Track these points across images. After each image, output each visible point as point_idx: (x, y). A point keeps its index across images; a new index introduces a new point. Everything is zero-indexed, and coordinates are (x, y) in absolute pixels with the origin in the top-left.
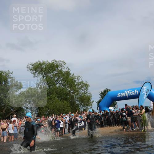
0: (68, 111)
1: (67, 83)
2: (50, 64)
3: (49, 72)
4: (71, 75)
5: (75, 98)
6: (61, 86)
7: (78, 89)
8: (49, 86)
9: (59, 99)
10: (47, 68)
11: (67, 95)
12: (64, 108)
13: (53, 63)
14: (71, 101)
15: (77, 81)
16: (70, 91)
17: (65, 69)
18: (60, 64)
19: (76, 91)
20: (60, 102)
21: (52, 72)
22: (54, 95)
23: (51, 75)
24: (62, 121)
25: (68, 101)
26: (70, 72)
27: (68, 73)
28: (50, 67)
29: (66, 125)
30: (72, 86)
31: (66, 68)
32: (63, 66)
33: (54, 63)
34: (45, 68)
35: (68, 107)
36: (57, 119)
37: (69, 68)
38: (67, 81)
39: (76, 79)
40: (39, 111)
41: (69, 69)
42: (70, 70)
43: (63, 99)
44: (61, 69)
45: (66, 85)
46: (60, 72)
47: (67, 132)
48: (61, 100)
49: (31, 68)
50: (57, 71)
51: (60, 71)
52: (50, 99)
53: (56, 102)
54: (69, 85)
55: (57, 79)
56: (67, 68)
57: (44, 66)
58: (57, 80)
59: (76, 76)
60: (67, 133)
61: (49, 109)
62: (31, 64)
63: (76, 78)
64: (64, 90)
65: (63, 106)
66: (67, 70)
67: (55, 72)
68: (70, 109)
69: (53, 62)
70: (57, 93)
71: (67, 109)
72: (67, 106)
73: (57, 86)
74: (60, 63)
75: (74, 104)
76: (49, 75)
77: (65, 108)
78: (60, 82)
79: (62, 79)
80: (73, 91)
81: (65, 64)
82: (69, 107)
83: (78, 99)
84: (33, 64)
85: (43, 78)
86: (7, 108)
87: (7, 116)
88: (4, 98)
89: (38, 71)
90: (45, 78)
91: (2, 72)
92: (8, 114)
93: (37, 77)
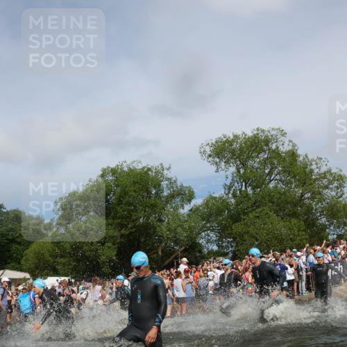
0: (301, 240)
1: (294, 177)
2: (249, 138)
3: (249, 157)
4: (301, 158)
5: (316, 210)
6: (280, 185)
7: (321, 190)
8: (253, 188)
9: (278, 216)
10: (245, 149)
11: (295, 205)
12: (291, 236)
13: (255, 136)
14: (307, 219)
15: (316, 171)
16: (302, 196)
17: (286, 145)
18: (272, 136)
19: (317, 195)
20: (282, 223)
21: (257, 157)
22: (267, 207)
23: (255, 163)
24: (291, 266)
25: (300, 219)
26: (299, 152)
27: (293, 155)
28: (252, 146)
29: (301, 273)
30: (305, 183)
31: (287, 143)
32: (280, 139)
33: (258, 134)
34: (240, 150)
35: (301, 233)
36: (279, 262)
37: (294, 141)
38: (293, 173)
39: (314, 167)
40: (236, 246)
41: (296, 145)
42: (296, 148)
43: (289, 215)
44: (277, 147)
45: (291, 183)
46: (274, 155)
47: (304, 289)
48: (282, 218)
49: (209, 153)
50: (267, 152)
51: (274, 151)
52: (258, 217)
53: (272, 224)
54: (299, 180)
55: (270, 171)
56: (291, 144)
57: (236, 146)
58: (270, 173)
59: (313, 160)
60: (304, 292)
61: (257, 240)
62: (208, 144)
63: (314, 163)
64: (288, 194)
65: (289, 232)
66: (290, 148)
67: (263, 156)
68: (307, 237)
69: (255, 132)
70: (273, 203)
71: (298, 238)
72: (299, 231)
73: (272, 185)
74: (273, 133)
75: (314, 225)
76: (250, 163)
77: (294, 235)
78: (278, 177)
79: (280, 169)
80: (309, 195)
81: (284, 134)
82: (304, 233)
83: (322, 211)
84: (212, 143)
85: (239, 172)
86: (166, 244)
87: (167, 262)
88: (158, 224)
89: (225, 157)
90: (242, 171)
91: (149, 169)
92: (169, 257)
93: (223, 170)
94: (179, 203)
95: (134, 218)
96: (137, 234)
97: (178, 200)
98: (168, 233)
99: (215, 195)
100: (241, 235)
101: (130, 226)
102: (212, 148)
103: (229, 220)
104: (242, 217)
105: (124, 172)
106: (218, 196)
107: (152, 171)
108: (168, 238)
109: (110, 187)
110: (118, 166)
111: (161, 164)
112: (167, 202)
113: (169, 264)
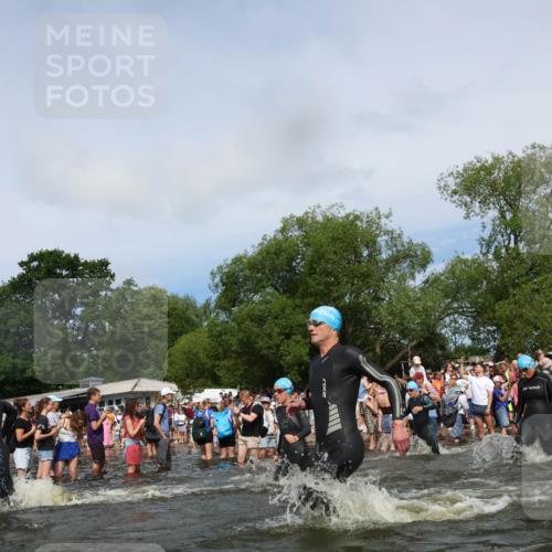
3: (521, 193)
10: (513, 180)
34: (505, 181)
40: (502, 338)
49: (454, 187)
57: (498, 175)
61: (536, 329)
62: (452, 173)
84: (458, 172)
85: (503, 217)
86: (387, 336)
87: (390, 364)
88: (374, 303)
89: (480, 194)
90: (509, 216)
91: (357, 218)
92: (393, 358)
93: (477, 215)
94: (407, 270)
95: (336, 295)
97: (405, 265)
98: (390, 318)
99: (465, 257)
100: (510, 322)
102: (458, 180)
103: (489, 296)
104: (511, 290)
105: (317, 222)
106: (470, 257)
107: (362, 221)
108: (390, 326)
109: (296, 248)
110: (307, 213)
111: (377, 209)
112: (387, 269)
113: (393, 367)
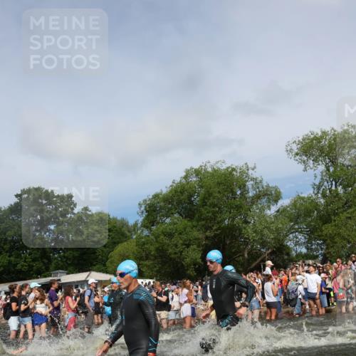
8: (344, 188)
34: (329, 147)
40: (327, 248)
49: (296, 151)
52: (350, 217)
57: (325, 143)
62: (295, 142)
84: (299, 141)
86: (252, 246)
87: (254, 265)
88: (244, 225)
89: (313, 155)
90: (332, 169)
91: (234, 170)
92: (256, 260)
93: (311, 169)
94: (265, 204)
95: (219, 219)
96: (223, 237)
97: (264, 200)
98: (254, 235)
99: (303, 195)
100: (332, 238)
101: (215, 228)
102: (299, 146)
103: (319, 221)
104: (333, 217)
105: (208, 172)
106: (306, 196)
107: (237, 171)
108: (254, 240)
109: (194, 189)
110: (201, 166)
111: (246, 164)
112: (253, 203)
113: (256, 266)
